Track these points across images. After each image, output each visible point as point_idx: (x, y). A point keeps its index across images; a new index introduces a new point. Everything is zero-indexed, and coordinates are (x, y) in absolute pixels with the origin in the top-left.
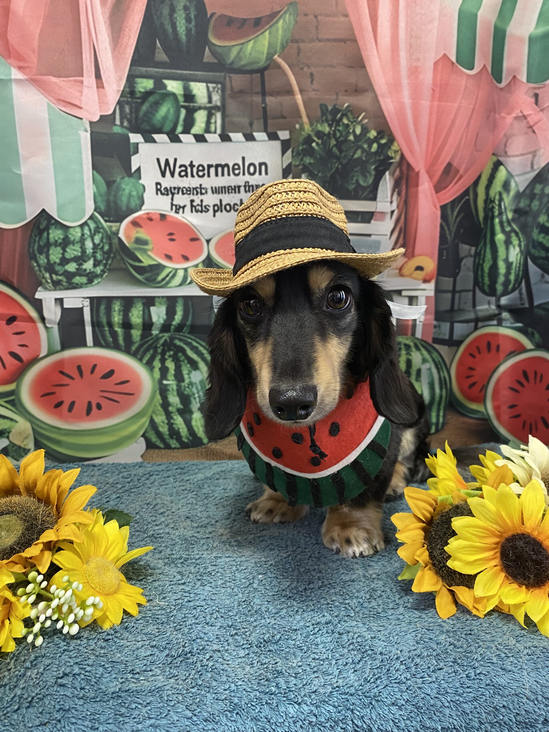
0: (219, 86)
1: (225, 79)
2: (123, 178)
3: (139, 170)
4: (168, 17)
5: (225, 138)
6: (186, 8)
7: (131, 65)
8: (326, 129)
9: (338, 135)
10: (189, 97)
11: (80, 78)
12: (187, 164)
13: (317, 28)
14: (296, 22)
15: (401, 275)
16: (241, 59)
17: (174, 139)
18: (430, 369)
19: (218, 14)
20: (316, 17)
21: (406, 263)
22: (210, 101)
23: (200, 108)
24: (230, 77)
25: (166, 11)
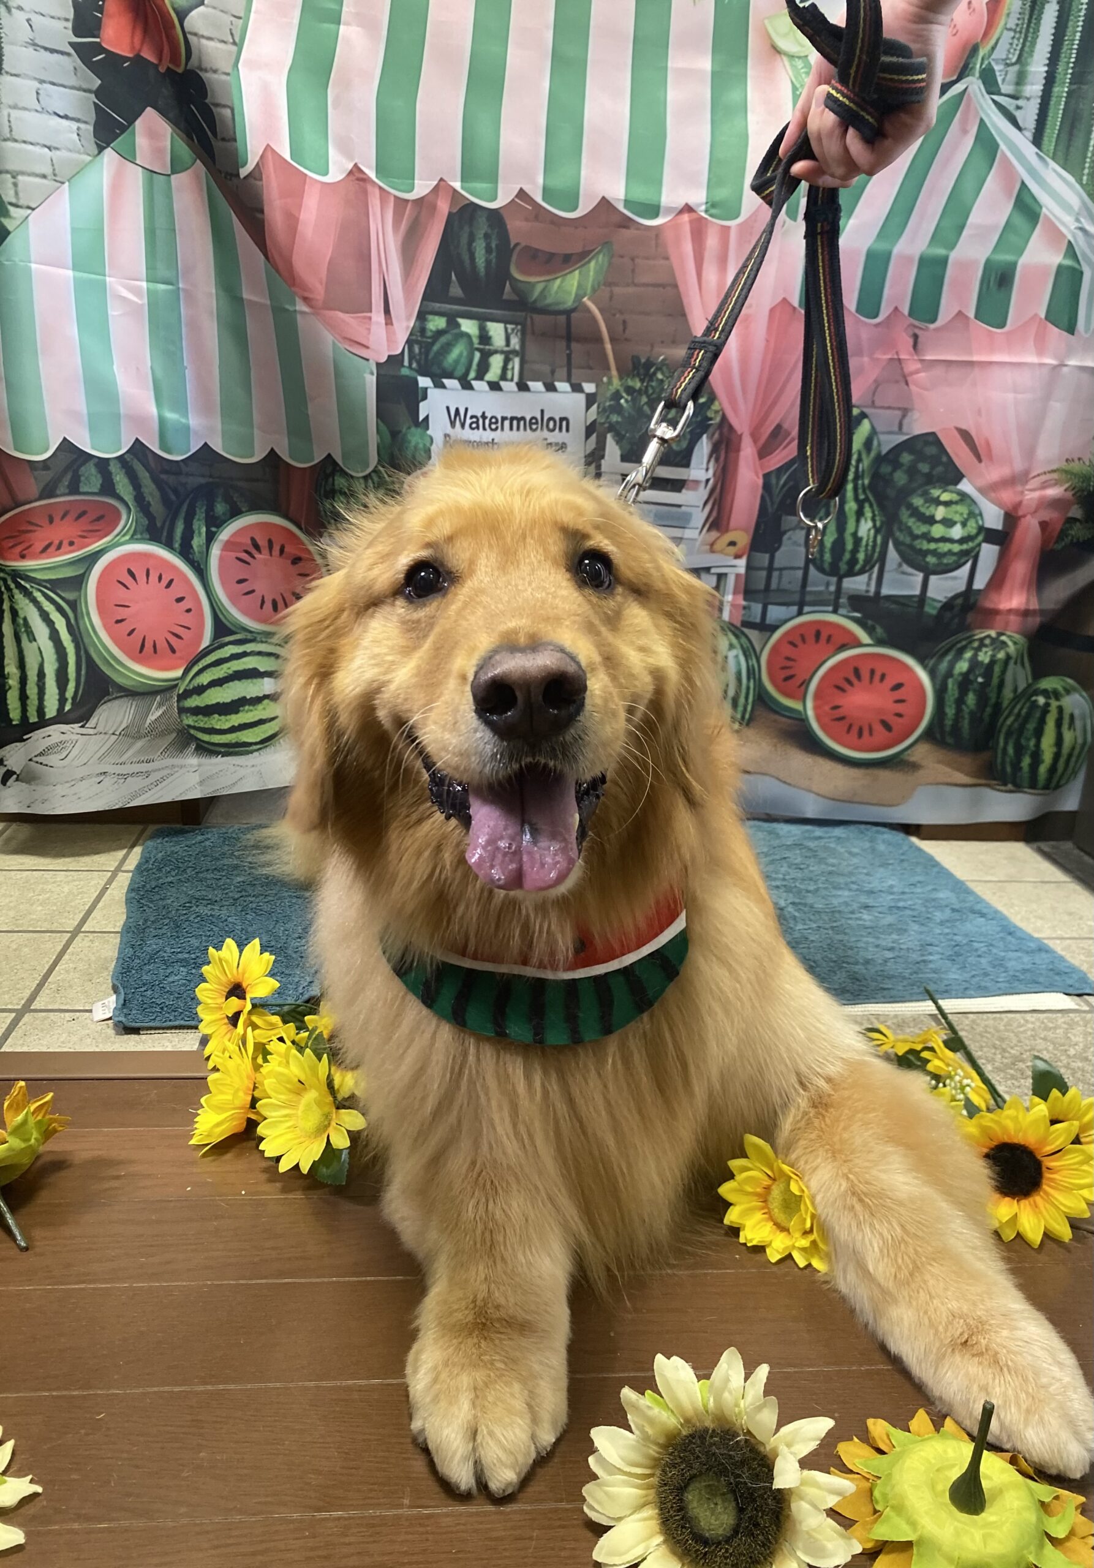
0: (519, 327)
1: (526, 319)
2: (409, 428)
3: (427, 418)
4: (466, 247)
5: (523, 387)
6: (487, 236)
7: (424, 299)
8: (638, 385)
9: (650, 391)
10: (485, 338)
11: (368, 314)
12: (479, 414)
13: (633, 271)
14: (610, 264)
15: (712, 551)
16: (545, 297)
17: (467, 386)
18: (737, 657)
19: (523, 244)
20: (633, 259)
21: (718, 538)
22: (508, 343)
23: (496, 352)
24: (532, 318)
25: (464, 240)
